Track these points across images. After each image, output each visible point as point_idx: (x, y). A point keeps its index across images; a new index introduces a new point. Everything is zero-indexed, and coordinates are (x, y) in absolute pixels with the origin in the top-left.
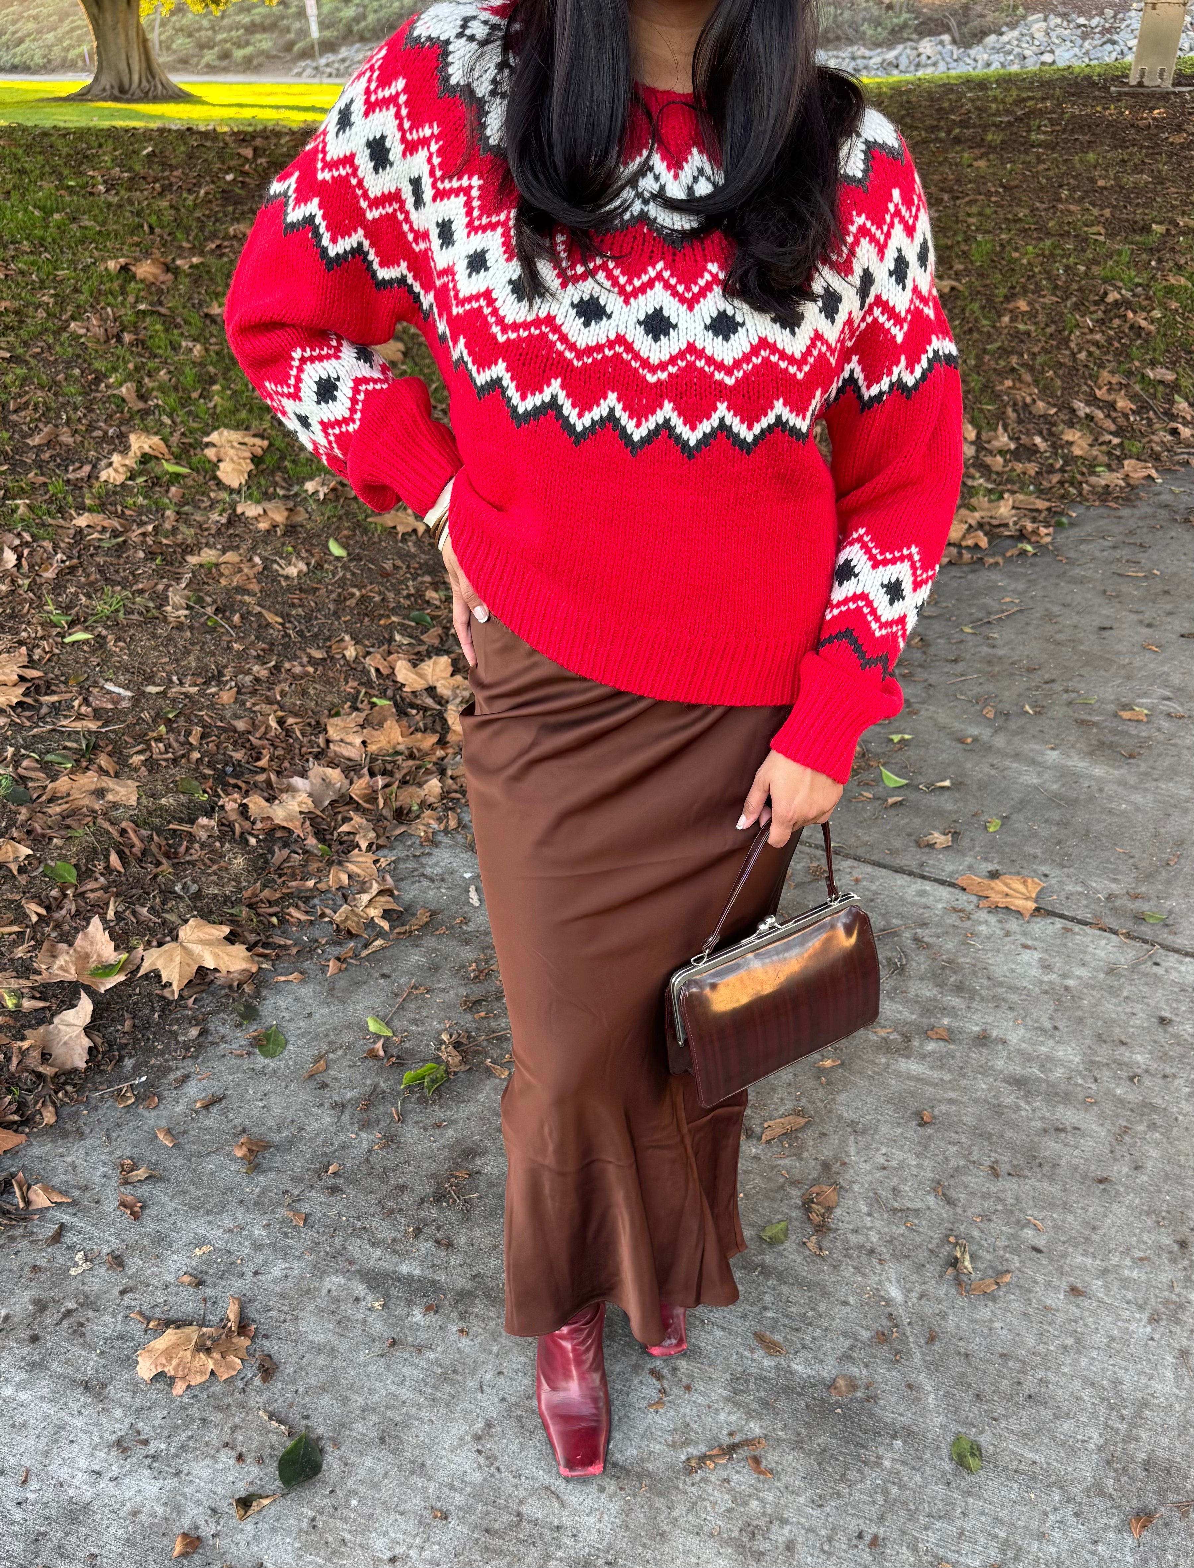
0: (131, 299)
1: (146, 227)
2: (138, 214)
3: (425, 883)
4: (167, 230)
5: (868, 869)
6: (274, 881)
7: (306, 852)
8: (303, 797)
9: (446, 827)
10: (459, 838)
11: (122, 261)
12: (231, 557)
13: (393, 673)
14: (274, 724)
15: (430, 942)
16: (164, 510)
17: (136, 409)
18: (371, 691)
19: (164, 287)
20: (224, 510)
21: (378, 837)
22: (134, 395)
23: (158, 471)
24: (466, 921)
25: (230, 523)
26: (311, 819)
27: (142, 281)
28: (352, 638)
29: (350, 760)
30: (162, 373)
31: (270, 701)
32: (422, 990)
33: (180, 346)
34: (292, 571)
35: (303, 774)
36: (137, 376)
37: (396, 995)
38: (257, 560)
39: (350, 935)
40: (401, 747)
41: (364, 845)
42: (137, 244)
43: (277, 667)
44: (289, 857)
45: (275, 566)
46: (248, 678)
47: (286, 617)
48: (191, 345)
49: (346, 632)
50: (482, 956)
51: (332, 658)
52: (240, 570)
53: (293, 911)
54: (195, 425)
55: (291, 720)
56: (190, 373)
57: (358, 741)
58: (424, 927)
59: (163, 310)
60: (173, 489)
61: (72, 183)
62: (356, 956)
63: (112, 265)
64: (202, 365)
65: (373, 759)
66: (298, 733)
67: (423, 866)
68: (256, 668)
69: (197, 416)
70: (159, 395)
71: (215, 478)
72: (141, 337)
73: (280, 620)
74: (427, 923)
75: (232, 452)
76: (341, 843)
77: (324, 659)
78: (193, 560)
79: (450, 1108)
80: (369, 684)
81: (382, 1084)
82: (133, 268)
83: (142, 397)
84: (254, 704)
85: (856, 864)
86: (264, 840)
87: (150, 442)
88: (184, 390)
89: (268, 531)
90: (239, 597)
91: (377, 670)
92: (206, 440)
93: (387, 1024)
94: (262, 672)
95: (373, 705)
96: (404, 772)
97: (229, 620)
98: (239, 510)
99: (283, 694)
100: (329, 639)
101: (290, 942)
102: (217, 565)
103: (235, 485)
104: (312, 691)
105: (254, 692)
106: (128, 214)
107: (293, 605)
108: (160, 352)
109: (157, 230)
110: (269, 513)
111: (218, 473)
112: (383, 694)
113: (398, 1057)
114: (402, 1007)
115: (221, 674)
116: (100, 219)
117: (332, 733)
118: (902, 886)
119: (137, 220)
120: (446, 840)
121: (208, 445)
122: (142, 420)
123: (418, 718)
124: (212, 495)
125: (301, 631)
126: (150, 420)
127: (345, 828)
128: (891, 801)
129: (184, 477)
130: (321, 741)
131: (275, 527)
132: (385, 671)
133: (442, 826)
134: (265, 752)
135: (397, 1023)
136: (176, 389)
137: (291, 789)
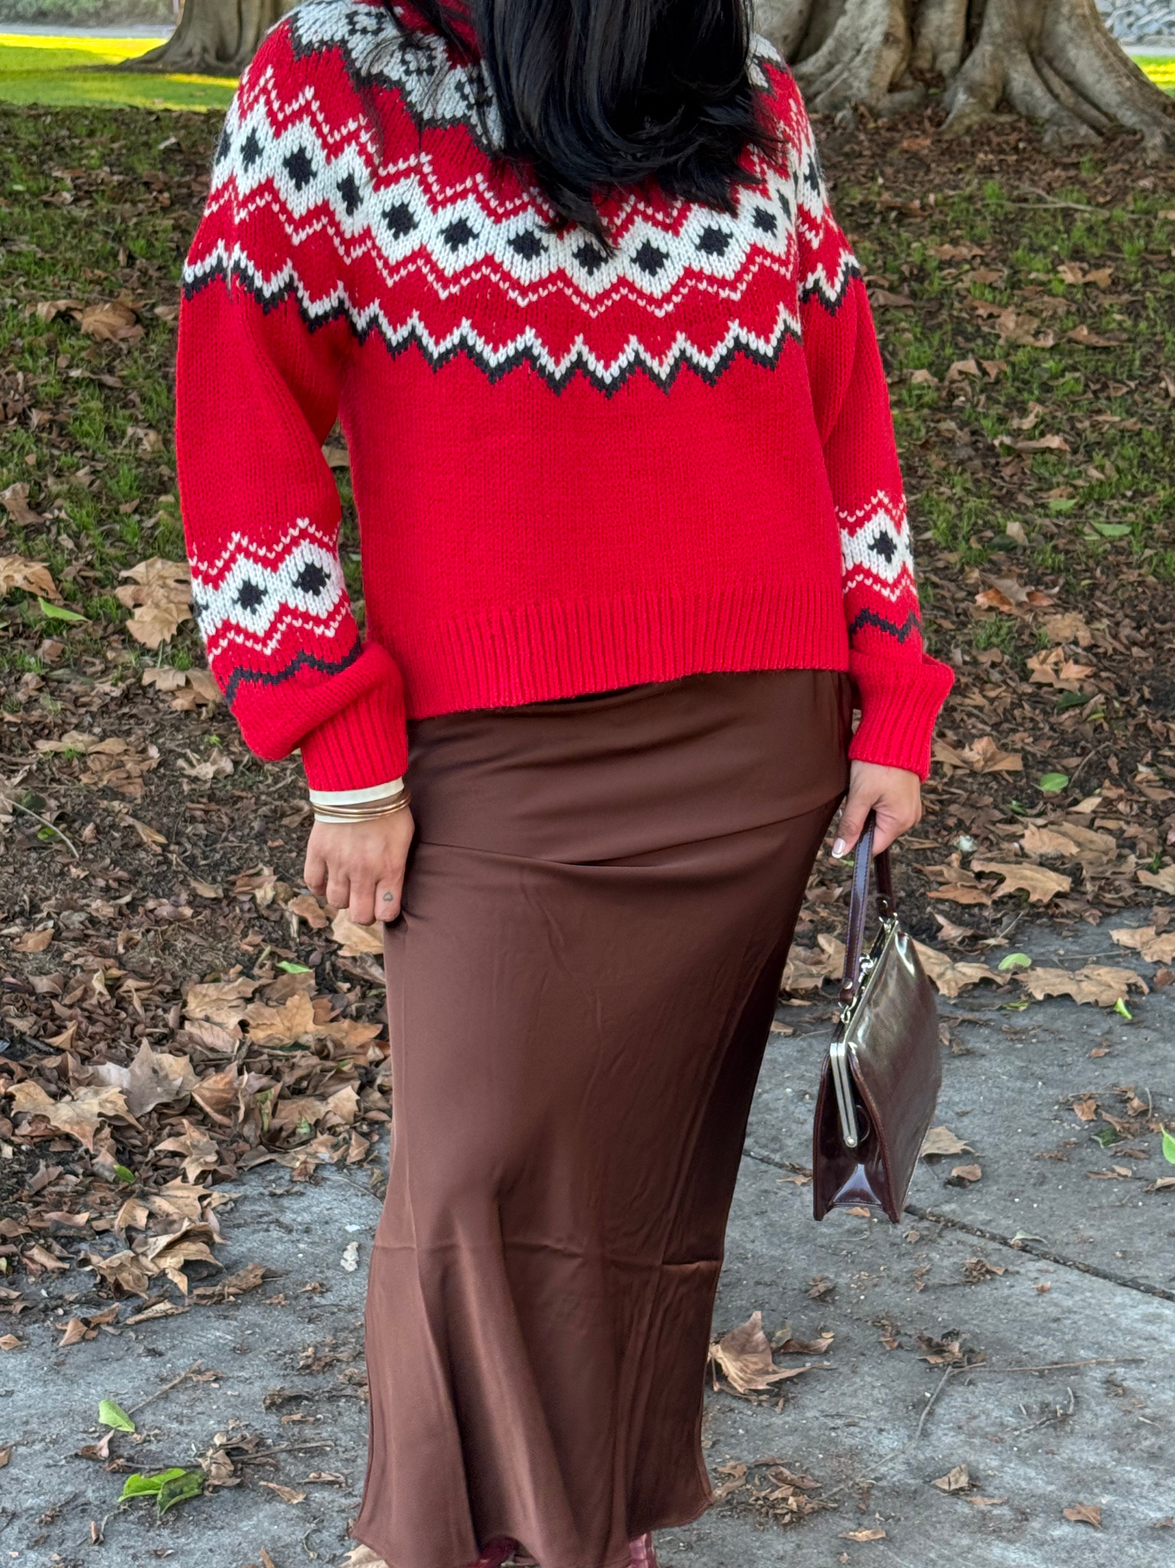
0: (63, 362)
1: (122, 257)
2: (117, 238)
3: (275, 1233)
4: (157, 263)
5: (1073, 1276)
6: (24, 1211)
7: (91, 1174)
8: (112, 1093)
9: (343, 1159)
10: (361, 1177)
11: (62, 304)
12: (113, 745)
13: (329, 929)
14: (98, 984)
15: (250, 1314)
16: (23, 671)
17: (21, 523)
18: (280, 951)
19: (124, 346)
20: (122, 678)
21: (221, 1161)
22: (23, 503)
23: (30, 616)
24: (323, 1289)
25: (127, 697)
26: (116, 1128)
27: (88, 336)
28: (275, 872)
29: (212, 1050)
30: (81, 473)
31: (103, 952)
32: (209, 1376)
33: (124, 433)
34: (206, 770)
35: (126, 1061)
36: (37, 475)
37: (163, 1380)
38: (153, 752)
39: (119, 1292)
40: (308, 1039)
41: (193, 1172)
42: (98, 282)
43: (132, 906)
44: (60, 1176)
45: (181, 763)
46: (78, 918)
47: (173, 836)
48: (141, 433)
49: (268, 863)
50: (329, 1339)
51: (232, 901)
52: (120, 765)
53: (36, 1253)
54: (112, 551)
55: (130, 984)
56: (127, 473)
57: (233, 1021)
58: (247, 1292)
59: (109, 380)
60: (47, 643)
61: (19, 187)
62: (116, 1323)
63: (44, 310)
64: (154, 463)
65: (253, 1052)
66: (137, 1003)
67: (282, 1210)
68: (97, 904)
69: (121, 539)
70: (67, 504)
71: (123, 631)
72: (61, 417)
73: (161, 839)
74: (256, 1287)
75: (160, 593)
76: (156, 1168)
77: (216, 900)
78: (45, 746)
79: (188, 1535)
80: (284, 941)
81: (90, 1494)
82: (78, 316)
83: (36, 506)
84: (77, 956)
85: (1052, 1267)
86: (28, 1154)
87: (27, 571)
88: (109, 500)
89: (187, 713)
90: (104, 804)
91: (303, 922)
92: (124, 574)
93: (131, 1417)
94: (101, 908)
95: (279, 972)
96: (298, 1073)
97: (76, 834)
98: (146, 680)
99: (130, 944)
100: (236, 872)
101: (15, 1294)
102: (83, 755)
103: (153, 642)
104: (179, 945)
105: (83, 939)
106: (97, 236)
107: (193, 820)
108: (87, 441)
109: (140, 262)
110: (195, 685)
111: (129, 623)
112: (303, 958)
113: (130, 1459)
114: (165, 1396)
115: (35, 908)
116: (47, 242)
117: (195, 1008)
118: (1123, 1306)
119: (110, 244)
120: (338, 1178)
121: (126, 581)
122: (27, 539)
123: (351, 996)
124: (110, 655)
125: (193, 857)
126: (40, 542)
127: (168, 1145)
128: (1160, 1182)
129: (70, 626)
130: (171, 1017)
131: (200, 706)
132: (315, 924)
133: (336, 1156)
134: (69, 1024)
135: (148, 1417)
136: (97, 497)
137: (95, 1082)
